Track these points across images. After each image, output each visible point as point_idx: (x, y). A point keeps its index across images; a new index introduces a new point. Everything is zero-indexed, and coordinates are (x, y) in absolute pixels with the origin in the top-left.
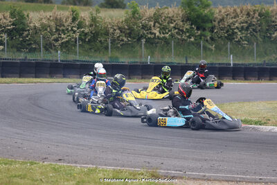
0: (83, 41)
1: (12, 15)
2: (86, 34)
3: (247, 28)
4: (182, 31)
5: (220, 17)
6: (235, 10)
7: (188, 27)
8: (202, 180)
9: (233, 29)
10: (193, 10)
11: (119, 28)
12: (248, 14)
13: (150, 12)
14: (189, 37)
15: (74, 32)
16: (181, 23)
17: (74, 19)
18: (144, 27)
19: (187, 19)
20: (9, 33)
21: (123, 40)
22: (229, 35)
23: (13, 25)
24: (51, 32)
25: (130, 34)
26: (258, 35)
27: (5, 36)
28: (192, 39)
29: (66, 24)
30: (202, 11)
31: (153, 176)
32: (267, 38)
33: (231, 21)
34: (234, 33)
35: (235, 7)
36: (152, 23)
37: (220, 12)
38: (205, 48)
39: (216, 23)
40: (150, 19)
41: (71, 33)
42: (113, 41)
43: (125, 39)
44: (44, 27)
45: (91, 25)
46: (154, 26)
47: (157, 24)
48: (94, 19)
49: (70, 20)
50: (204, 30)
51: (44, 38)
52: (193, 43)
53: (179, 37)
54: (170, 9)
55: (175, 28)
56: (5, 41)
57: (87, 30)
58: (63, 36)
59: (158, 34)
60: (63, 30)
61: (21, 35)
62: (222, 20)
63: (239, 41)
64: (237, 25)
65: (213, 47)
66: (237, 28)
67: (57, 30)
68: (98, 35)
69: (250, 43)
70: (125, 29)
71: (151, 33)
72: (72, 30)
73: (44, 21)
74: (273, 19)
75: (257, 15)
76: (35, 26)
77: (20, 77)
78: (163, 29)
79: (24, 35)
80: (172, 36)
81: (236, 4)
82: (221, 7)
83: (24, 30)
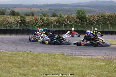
0: (44, 25)
1: (21, 17)
2: (45, 23)
3: (98, 21)
4: (77, 22)
5: (89, 17)
6: (94, 15)
7: (78, 21)
8: (80, 56)
9: (93, 21)
10: (80, 15)
11: (56, 21)
12: (98, 16)
13: (66, 16)
14: (79, 24)
15: (41, 23)
16: (76, 19)
17: (41, 19)
18: (64, 21)
19: (78, 18)
20: (20, 23)
21: (57, 25)
22: (92, 23)
23: (21, 20)
24: (33, 23)
25: (59, 23)
26: (101, 23)
27: (18, 24)
28: (80, 25)
29: (38, 20)
30: (82, 15)
31: (62, 55)
32: (105, 24)
33: (92, 18)
34: (94, 22)
35: (94, 14)
36: (66, 20)
37: (89, 16)
38: (84, 27)
39: (88, 19)
40: (66, 18)
41: (40, 23)
42: (54, 26)
43: (58, 25)
44: (31, 21)
45: (47, 21)
46: (67, 20)
47: (68, 20)
48: (47, 19)
49: (40, 19)
50: (84, 21)
51: (31, 25)
52: (80, 26)
53: (76, 24)
54: (72, 15)
55: (74, 21)
56: (18, 26)
57: (45, 22)
58: (37, 24)
59: (68, 23)
60: (37, 22)
61: (24, 24)
62: (89, 18)
63: (95, 25)
64: (94, 20)
65: (87, 27)
66: (95, 21)
67: (36, 22)
68: (49, 23)
69: (99, 25)
70: (58, 21)
71: (66, 23)
72: (40, 22)
73: (31, 19)
74: (106, 18)
75: (101, 16)
76: (28, 21)
77: (22, 34)
78: (70, 21)
79: (25, 24)
80: (73, 23)
81: (94, 13)
82: (89, 14)
83: (25, 22)
